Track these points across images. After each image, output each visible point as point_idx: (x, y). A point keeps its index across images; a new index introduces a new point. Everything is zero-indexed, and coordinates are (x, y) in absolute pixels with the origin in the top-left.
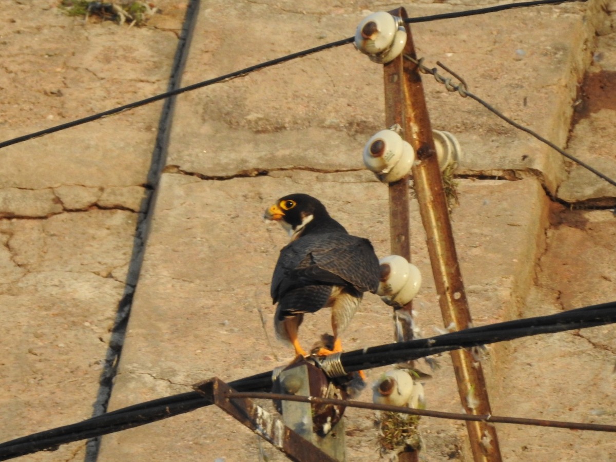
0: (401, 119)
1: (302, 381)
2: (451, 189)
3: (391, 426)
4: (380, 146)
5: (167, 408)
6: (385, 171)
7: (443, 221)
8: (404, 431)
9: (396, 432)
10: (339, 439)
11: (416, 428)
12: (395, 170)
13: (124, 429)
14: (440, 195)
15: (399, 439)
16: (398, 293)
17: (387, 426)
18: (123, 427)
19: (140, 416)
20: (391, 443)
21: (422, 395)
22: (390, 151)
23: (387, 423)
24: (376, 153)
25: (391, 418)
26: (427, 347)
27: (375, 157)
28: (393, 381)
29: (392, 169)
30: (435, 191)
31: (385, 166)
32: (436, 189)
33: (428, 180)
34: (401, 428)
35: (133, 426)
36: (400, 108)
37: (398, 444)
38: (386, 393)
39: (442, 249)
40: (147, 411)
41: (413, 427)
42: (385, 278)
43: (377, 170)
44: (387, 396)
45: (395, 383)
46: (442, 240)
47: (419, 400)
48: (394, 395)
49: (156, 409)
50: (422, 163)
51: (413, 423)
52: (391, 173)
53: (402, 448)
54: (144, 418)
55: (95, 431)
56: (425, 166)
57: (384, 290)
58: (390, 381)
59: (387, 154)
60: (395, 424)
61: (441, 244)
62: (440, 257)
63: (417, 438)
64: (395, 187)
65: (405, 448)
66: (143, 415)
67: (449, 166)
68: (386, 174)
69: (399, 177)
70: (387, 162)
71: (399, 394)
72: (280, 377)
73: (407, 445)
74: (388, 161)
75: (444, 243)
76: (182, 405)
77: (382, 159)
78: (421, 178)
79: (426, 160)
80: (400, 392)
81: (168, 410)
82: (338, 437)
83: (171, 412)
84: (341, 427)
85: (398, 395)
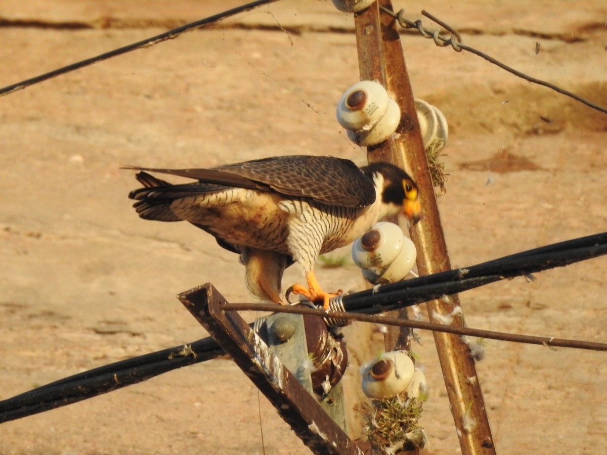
0: (381, 75)
1: (296, 325)
2: (436, 171)
3: (386, 417)
4: (360, 97)
5: (115, 375)
6: (366, 128)
7: (428, 206)
8: (402, 424)
9: (393, 425)
10: (337, 406)
11: (417, 422)
12: (377, 127)
13: (57, 406)
14: (424, 175)
15: (397, 432)
16: (389, 265)
17: (382, 417)
18: (56, 403)
19: (79, 387)
20: (387, 438)
21: (424, 383)
22: (373, 103)
23: (382, 414)
24: (355, 105)
25: (386, 408)
26: (457, 279)
27: (353, 110)
28: (389, 362)
29: (374, 127)
30: (418, 171)
31: (366, 122)
32: (419, 168)
33: (409, 158)
34: (399, 420)
35: (69, 403)
36: (379, 62)
37: (395, 439)
38: (381, 376)
39: (427, 242)
40: (88, 381)
41: (414, 420)
42: (373, 247)
43: (357, 126)
44: (382, 380)
45: (393, 365)
46: (427, 231)
47: (421, 388)
48: (391, 379)
49: (100, 378)
50: (402, 137)
51: (413, 416)
52: (373, 132)
53: (400, 444)
54: (84, 389)
55: (21, 410)
56: (404, 142)
57: (372, 262)
58: (386, 362)
59: (370, 106)
60: (391, 416)
61: (426, 235)
62: (425, 250)
63: (419, 432)
64: (376, 151)
65: (405, 444)
66: (83, 386)
67: (432, 144)
68: (367, 133)
69: (382, 138)
70: (369, 117)
71: (398, 377)
72: (267, 323)
73: (407, 440)
74: (371, 115)
75: (429, 234)
76: (135, 371)
77: (363, 112)
78: (400, 155)
79: (406, 135)
80: (398, 374)
81: (116, 378)
82: (335, 404)
83: (118, 381)
84: (339, 392)
85: (396, 379)
